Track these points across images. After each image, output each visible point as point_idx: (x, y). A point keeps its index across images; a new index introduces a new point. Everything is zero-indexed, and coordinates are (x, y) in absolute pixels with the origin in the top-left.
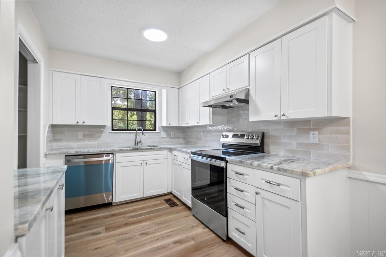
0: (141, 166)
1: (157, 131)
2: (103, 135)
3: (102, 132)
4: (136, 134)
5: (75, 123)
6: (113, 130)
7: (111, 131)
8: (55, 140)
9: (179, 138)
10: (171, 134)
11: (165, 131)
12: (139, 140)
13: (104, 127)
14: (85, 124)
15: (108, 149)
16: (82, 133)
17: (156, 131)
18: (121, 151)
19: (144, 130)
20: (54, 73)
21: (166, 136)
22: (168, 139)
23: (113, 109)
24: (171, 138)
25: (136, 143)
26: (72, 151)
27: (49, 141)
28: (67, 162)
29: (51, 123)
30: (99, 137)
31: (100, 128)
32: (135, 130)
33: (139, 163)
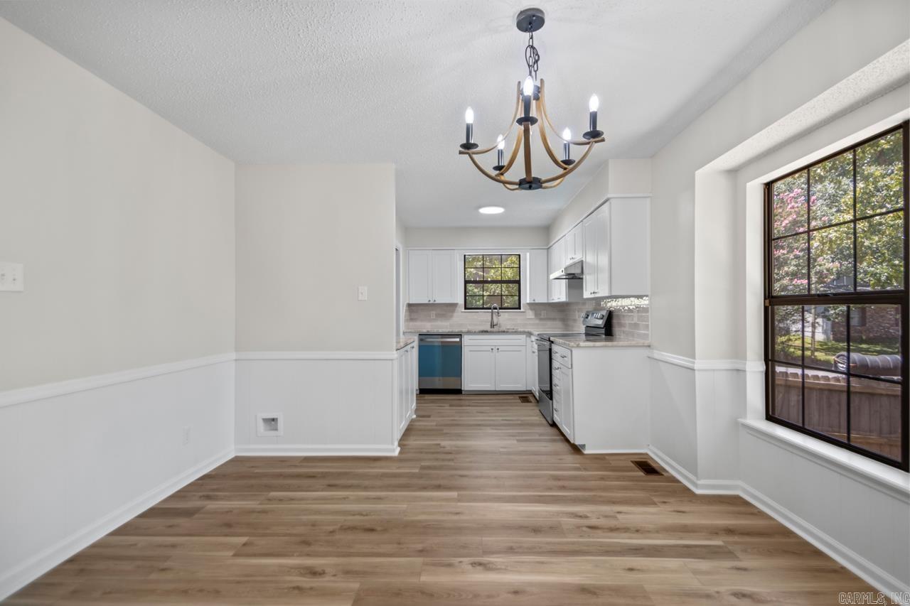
0: (492, 352)
1: (522, 310)
2: (455, 314)
3: (453, 311)
4: (492, 313)
5: (427, 302)
6: (466, 308)
7: (464, 310)
8: (412, 320)
9: (554, 319)
10: (541, 315)
11: (531, 309)
12: (495, 323)
13: (455, 305)
14: (436, 302)
15: (456, 330)
16: (434, 312)
17: (520, 309)
18: (469, 333)
19: (500, 309)
20: (410, 251)
21: (533, 317)
22: (537, 322)
23: (466, 282)
24: (541, 319)
25: (492, 326)
26: (424, 331)
27: (406, 321)
28: (421, 340)
29: (408, 302)
30: (452, 316)
31: (453, 306)
32: (490, 309)
33: (489, 348)
